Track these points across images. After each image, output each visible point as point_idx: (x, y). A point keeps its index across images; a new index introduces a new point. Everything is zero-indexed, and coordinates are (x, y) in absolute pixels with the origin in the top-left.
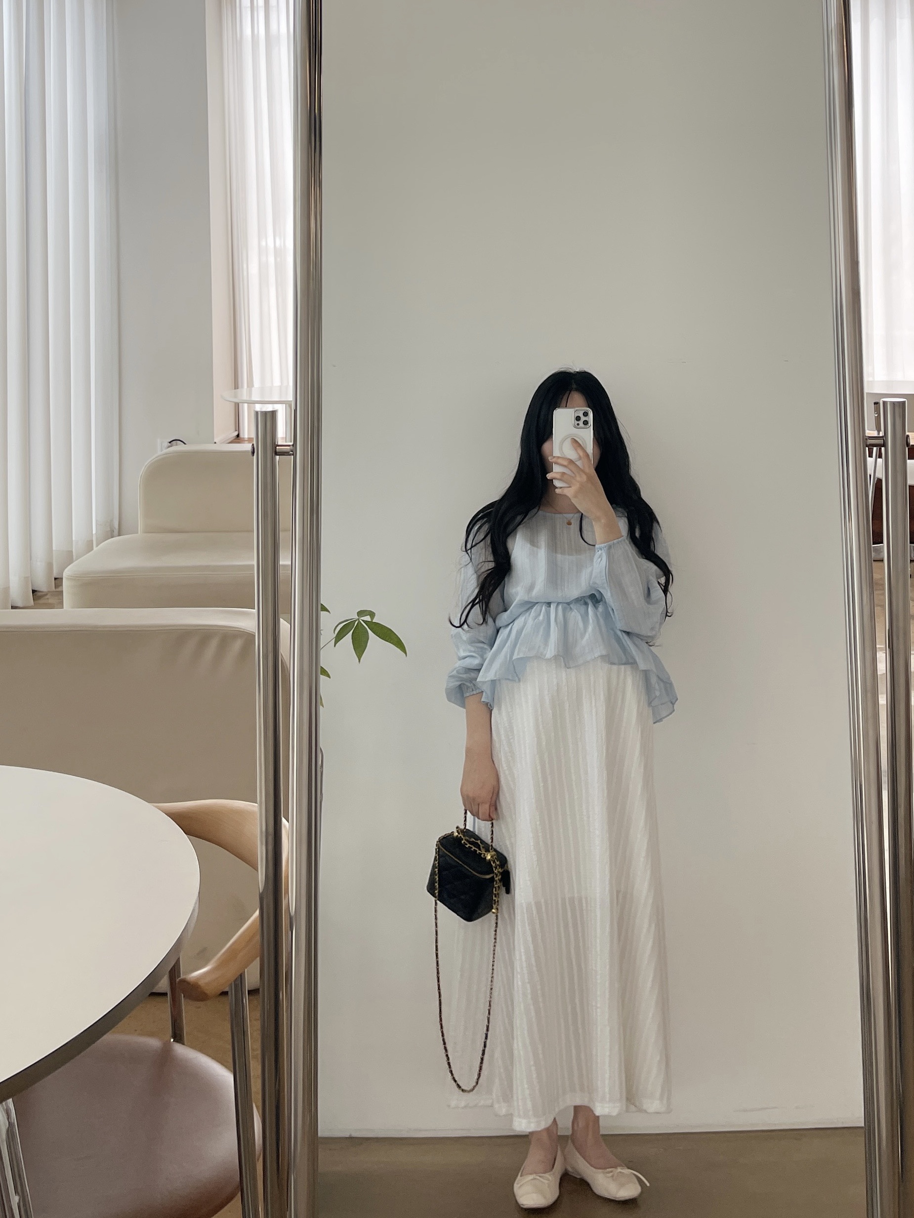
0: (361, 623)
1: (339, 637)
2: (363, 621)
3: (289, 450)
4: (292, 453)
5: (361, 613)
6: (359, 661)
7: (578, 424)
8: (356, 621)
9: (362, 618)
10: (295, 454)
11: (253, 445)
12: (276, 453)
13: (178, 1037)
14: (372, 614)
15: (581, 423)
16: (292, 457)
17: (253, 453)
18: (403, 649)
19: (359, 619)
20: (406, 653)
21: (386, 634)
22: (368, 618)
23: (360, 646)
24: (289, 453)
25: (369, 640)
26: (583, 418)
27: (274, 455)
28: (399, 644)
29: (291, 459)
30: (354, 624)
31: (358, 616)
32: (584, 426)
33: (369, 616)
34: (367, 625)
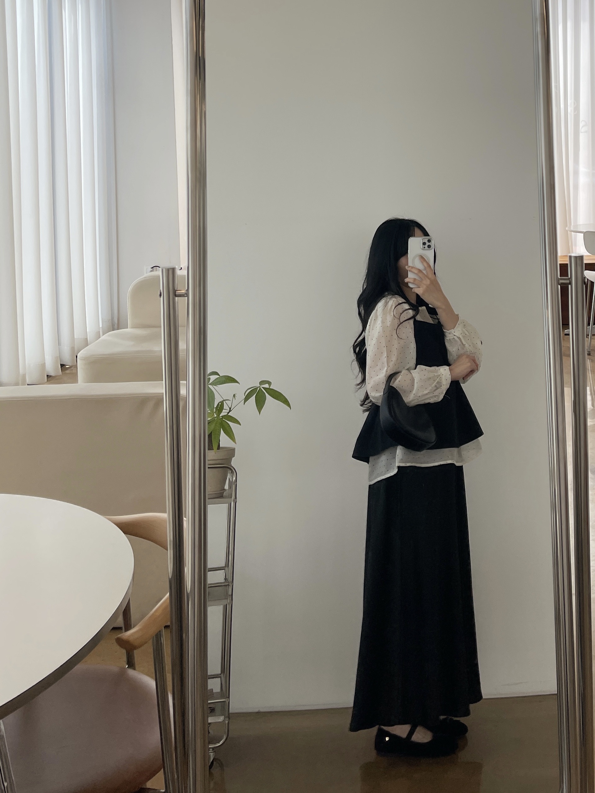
0: (261, 389)
1: (247, 399)
2: (263, 388)
3: (184, 294)
5: (262, 382)
6: (260, 413)
7: (424, 248)
8: (258, 387)
9: (263, 386)
10: (188, 296)
11: (160, 290)
12: (176, 296)
13: (131, 664)
14: (269, 383)
15: (426, 246)
17: (160, 295)
18: (289, 405)
19: (260, 387)
20: (291, 409)
21: (277, 395)
22: (267, 386)
23: (260, 404)
25: (266, 400)
26: (428, 244)
27: (174, 296)
28: (286, 402)
29: (185, 299)
30: (257, 389)
31: (260, 385)
32: (428, 248)
33: (267, 385)
34: (265, 390)
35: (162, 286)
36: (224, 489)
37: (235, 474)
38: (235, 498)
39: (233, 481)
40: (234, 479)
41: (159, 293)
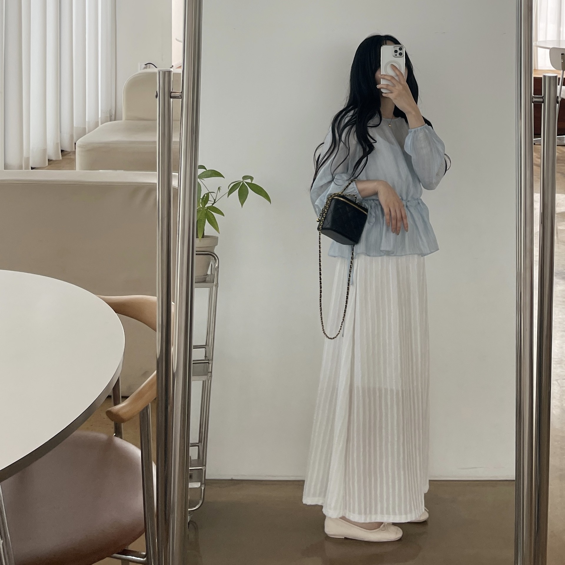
0: (244, 184)
1: (231, 191)
3: (179, 95)
4: (180, 97)
5: (245, 178)
6: (242, 206)
7: (396, 55)
8: (241, 182)
9: (246, 181)
10: (182, 98)
11: (157, 91)
12: (171, 97)
13: (118, 433)
14: (252, 178)
15: (398, 54)
16: (181, 99)
17: (157, 96)
18: (269, 200)
19: (243, 181)
20: (270, 202)
21: (258, 190)
22: (249, 181)
23: (243, 197)
24: (179, 97)
25: (249, 194)
26: (399, 51)
27: (169, 98)
28: (266, 196)
29: (180, 101)
30: (240, 184)
31: (243, 179)
32: (399, 56)
33: (250, 179)
34: (248, 185)
35: (157, 87)
36: (207, 275)
37: (217, 261)
38: (216, 283)
39: (216, 267)
40: (217, 265)
41: (155, 94)
